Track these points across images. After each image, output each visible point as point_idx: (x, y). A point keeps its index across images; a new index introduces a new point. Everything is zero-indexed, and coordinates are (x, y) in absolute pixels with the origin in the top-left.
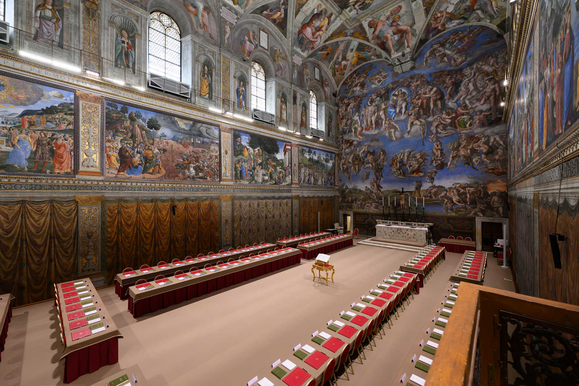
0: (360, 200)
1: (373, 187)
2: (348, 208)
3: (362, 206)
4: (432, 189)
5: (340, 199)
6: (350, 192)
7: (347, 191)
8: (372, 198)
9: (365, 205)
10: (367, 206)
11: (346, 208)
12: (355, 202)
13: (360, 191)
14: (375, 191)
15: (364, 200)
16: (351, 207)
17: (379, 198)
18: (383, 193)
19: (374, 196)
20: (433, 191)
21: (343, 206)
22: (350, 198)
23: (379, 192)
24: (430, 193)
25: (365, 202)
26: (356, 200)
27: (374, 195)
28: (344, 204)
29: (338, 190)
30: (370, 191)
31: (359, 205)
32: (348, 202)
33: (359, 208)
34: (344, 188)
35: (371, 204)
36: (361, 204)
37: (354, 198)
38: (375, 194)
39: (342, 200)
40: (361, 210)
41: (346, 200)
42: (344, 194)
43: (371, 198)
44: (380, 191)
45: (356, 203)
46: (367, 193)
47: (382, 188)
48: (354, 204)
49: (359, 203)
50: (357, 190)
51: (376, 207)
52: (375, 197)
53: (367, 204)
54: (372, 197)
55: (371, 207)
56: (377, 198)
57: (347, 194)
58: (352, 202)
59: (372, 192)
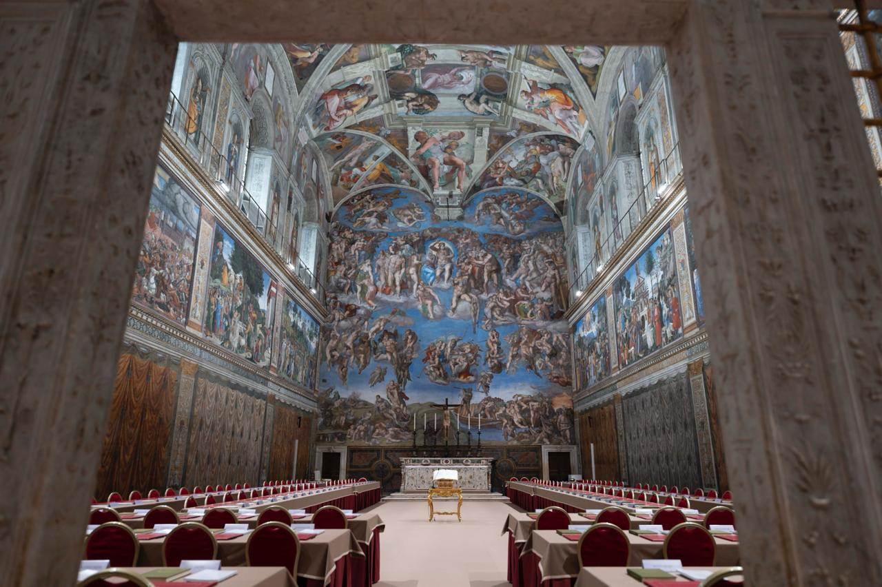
0: (363, 422)
1: (391, 397)
2: (336, 439)
3: (368, 435)
4: (486, 404)
5: (321, 420)
6: (344, 405)
7: (337, 404)
8: (388, 419)
9: (374, 431)
10: (378, 434)
11: (333, 438)
12: (352, 427)
13: (366, 404)
14: (394, 404)
15: (372, 422)
16: (342, 438)
17: (402, 418)
18: (408, 408)
19: (391, 415)
20: (487, 406)
21: (325, 436)
22: (343, 419)
23: (402, 405)
24: (484, 409)
25: (374, 425)
26: (355, 421)
27: (393, 412)
28: (327, 431)
29: (318, 401)
30: (386, 405)
31: (362, 433)
32: (338, 426)
33: (360, 438)
34: (332, 396)
35: (386, 430)
36: (366, 431)
37: (351, 418)
38: (395, 410)
39: (324, 423)
40: (365, 443)
41: (333, 422)
42: (330, 411)
43: (386, 418)
44: (405, 405)
45: (355, 429)
46: (378, 408)
47: (407, 399)
48: (351, 431)
49: (362, 428)
50: (359, 401)
51: (396, 436)
52: (395, 416)
53: (377, 431)
54: (388, 416)
55: (386, 436)
56: (397, 418)
57: (337, 408)
58: (347, 426)
59: (388, 406)
